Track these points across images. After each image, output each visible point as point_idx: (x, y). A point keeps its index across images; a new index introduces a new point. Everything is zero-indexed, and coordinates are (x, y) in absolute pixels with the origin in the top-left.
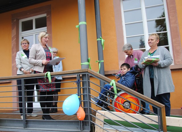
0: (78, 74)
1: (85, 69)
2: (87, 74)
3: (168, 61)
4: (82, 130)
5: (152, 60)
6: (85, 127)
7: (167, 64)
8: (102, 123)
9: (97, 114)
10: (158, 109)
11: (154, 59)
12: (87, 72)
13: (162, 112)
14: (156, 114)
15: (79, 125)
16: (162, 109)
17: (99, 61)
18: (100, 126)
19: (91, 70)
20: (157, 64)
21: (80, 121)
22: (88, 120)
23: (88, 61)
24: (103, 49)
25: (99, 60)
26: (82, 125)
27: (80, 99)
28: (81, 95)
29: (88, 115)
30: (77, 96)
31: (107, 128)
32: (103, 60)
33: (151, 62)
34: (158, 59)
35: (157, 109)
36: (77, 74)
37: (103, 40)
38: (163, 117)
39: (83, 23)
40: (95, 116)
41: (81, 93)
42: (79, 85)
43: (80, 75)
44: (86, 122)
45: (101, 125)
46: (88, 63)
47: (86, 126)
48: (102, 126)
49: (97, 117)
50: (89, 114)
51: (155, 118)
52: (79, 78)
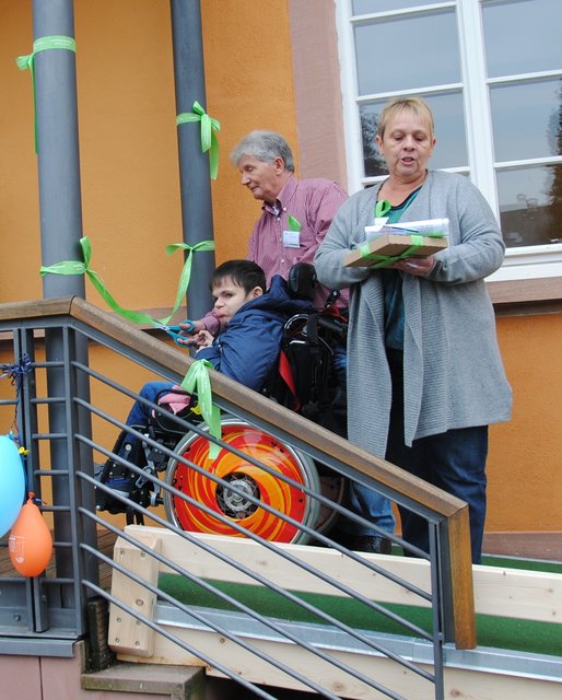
0: (23, 328)
1: (57, 299)
2: (65, 325)
3: (483, 250)
4: (39, 628)
5: (409, 247)
6: (61, 614)
7: (475, 267)
8: (147, 597)
9: (119, 544)
10: (433, 521)
11: (418, 241)
12: (68, 316)
13: (452, 538)
14: (424, 553)
15: (25, 604)
16: (452, 525)
17: (185, 246)
18: (135, 609)
19: (85, 306)
20: (427, 265)
21: (32, 579)
22: (73, 577)
23: (79, 254)
24: (214, 176)
25: (185, 242)
26: (42, 602)
27: (30, 463)
28: (35, 442)
29: (71, 548)
30: (12, 444)
31: (175, 620)
32: (212, 239)
33: (403, 256)
34: (440, 237)
35: (425, 523)
36: (15, 329)
37: (207, 123)
38: (454, 566)
39: (52, 42)
40: (111, 555)
41: (35, 429)
42: (26, 388)
43: (30, 332)
44: (62, 586)
45: (140, 602)
46: (80, 265)
47: (62, 607)
48: (144, 612)
49: (118, 560)
50: (74, 544)
51: (418, 570)
52: (24, 351)
